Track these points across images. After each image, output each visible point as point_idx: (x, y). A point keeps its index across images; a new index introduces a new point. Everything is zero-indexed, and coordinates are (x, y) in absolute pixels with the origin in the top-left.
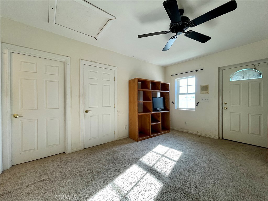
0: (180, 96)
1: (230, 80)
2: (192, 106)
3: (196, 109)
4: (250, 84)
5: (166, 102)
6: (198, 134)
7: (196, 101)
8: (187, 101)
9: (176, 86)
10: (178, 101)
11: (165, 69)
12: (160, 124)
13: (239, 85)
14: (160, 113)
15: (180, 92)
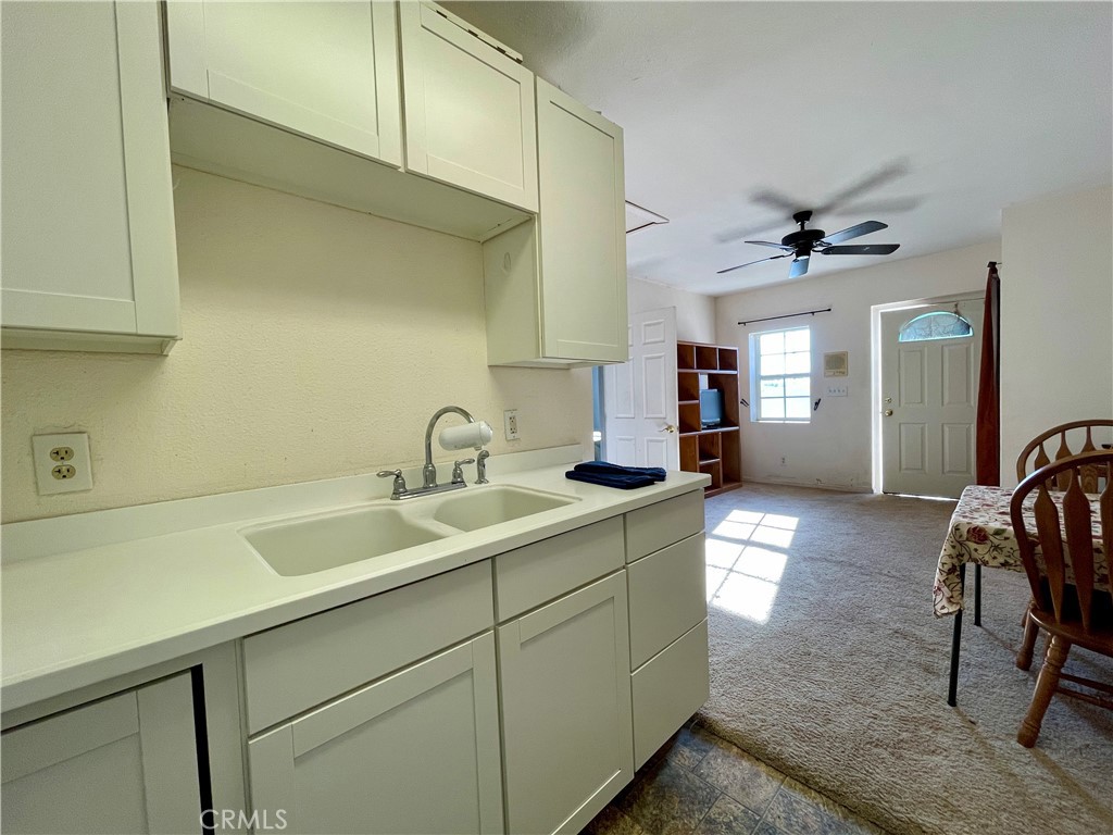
0: (763, 382)
1: (900, 340)
2: (801, 410)
3: (812, 419)
4: (946, 350)
5: (727, 402)
6: (820, 485)
7: (811, 396)
8: (785, 397)
9: (752, 354)
10: (759, 398)
11: (716, 302)
12: (718, 463)
13: (922, 352)
14: (717, 434)
15: (763, 373)
